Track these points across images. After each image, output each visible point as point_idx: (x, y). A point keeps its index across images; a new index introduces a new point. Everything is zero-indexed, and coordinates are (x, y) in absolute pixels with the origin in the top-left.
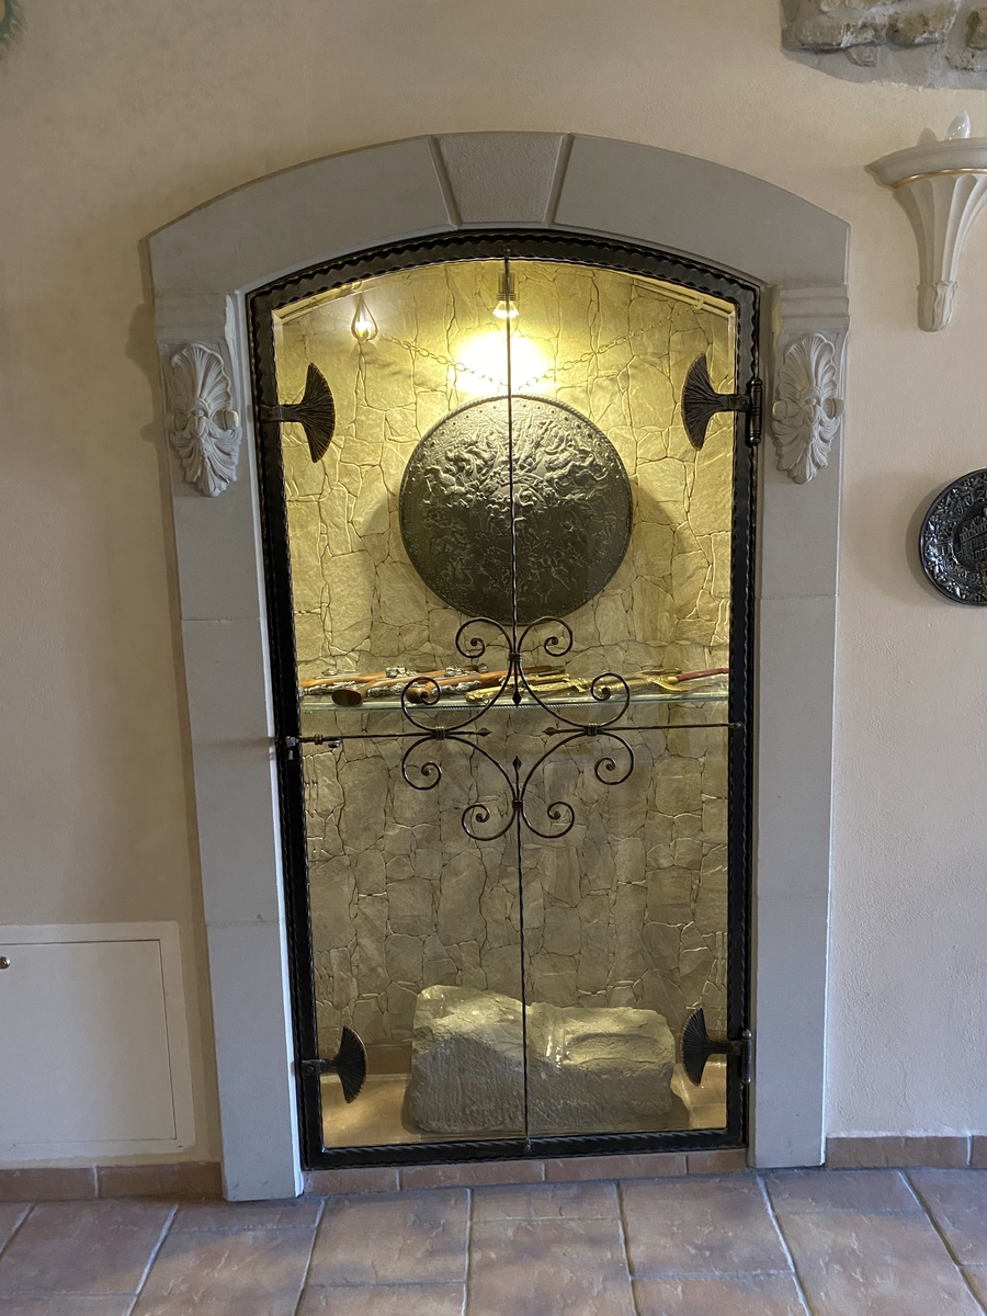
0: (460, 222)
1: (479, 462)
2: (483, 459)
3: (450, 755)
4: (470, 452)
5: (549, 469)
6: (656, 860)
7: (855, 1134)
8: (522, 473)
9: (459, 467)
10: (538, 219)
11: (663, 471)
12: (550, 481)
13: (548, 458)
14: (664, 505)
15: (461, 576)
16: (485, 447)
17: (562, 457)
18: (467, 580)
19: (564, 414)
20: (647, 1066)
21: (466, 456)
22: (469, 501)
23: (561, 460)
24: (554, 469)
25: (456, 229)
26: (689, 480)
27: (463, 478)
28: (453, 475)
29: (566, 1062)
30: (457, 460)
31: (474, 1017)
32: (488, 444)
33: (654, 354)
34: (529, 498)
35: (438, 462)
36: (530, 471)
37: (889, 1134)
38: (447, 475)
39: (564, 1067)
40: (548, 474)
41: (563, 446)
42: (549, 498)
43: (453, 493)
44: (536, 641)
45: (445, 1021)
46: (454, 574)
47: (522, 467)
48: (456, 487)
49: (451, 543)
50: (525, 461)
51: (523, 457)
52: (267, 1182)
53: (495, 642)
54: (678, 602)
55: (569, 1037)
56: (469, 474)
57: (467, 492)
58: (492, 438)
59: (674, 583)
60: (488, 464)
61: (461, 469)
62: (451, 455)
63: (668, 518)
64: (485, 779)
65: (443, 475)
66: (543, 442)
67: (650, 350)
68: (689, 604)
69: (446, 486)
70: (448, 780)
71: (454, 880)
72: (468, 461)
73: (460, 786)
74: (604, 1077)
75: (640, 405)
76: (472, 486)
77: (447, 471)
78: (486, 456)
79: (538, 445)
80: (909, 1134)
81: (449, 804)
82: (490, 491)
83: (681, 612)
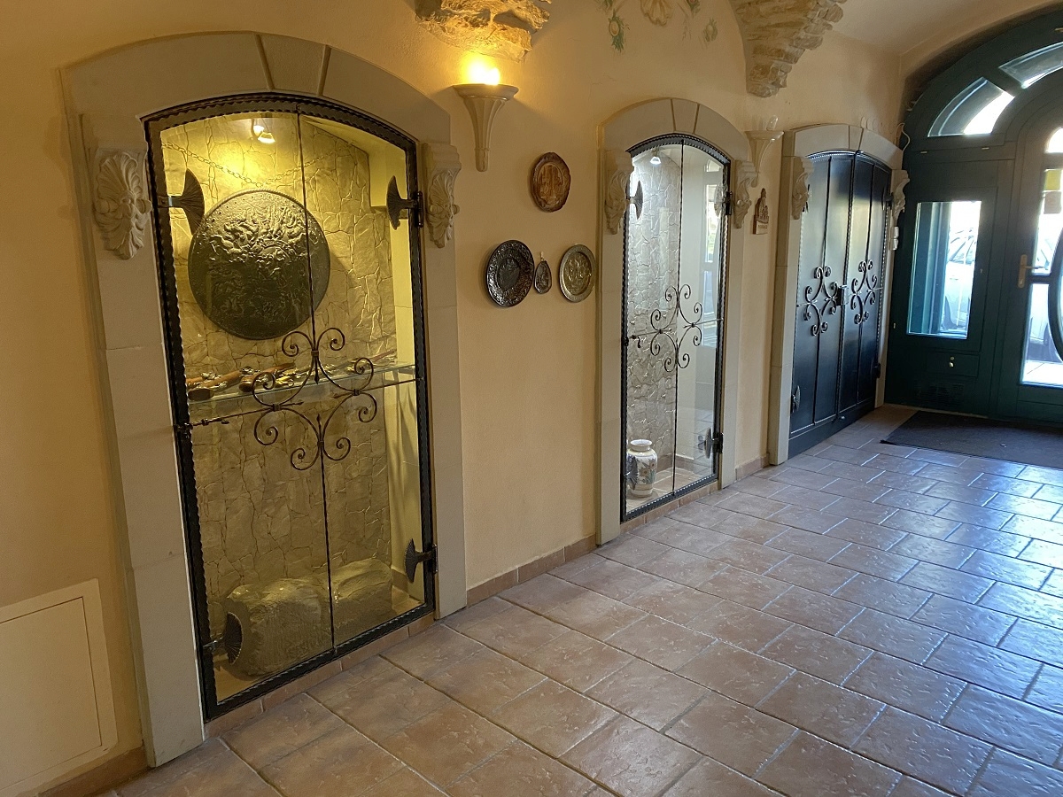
0: (273, 86)
1: (249, 233)
2: (252, 231)
3: (227, 432)
4: (242, 226)
5: (291, 237)
6: (350, 474)
7: (476, 585)
8: (276, 240)
9: (235, 236)
10: (314, 92)
11: (338, 239)
12: (291, 244)
13: (288, 230)
14: (340, 259)
15: (236, 309)
16: (251, 223)
17: (296, 230)
18: (240, 310)
19: (292, 204)
20: (382, 585)
21: (241, 228)
22: (244, 258)
23: (296, 232)
24: (292, 238)
25: (269, 91)
26: (352, 244)
27: (239, 243)
28: (232, 241)
29: (340, 598)
30: (234, 231)
31: (281, 592)
32: (253, 221)
33: (328, 169)
34: (281, 255)
35: (219, 232)
36: (280, 238)
37: (488, 579)
38: (228, 242)
39: (339, 601)
40: (290, 240)
41: (295, 223)
42: (292, 255)
43: (233, 253)
44: (276, 348)
45: (268, 598)
46: (231, 307)
47: (275, 236)
48: (234, 249)
49: (231, 286)
50: (277, 232)
51: (275, 230)
52: (183, 741)
53: (251, 352)
54: (352, 317)
55: (337, 585)
56: (242, 240)
57: (243, 252)
58: (255, 217)
59: (349, 306)
60: (255, 234)
61: (237, 237)
62: (228, 228)
63: (343, 267)
64: (250, 444)
65: (225, 241)
66: (284, 220)
67: (326, 166)
68: (358, 317)
69: (228, 249)
70: (226, 450)
71: (235, 517)
72: (241, 232)
73: (235, 453)
74: (361, 600)
75: (323, 199)
76: (245, 248)
77: (227, 238)
78: (254, 229)
79: (282, 222)
80: (496, 576)
81: (228, 466)
82: (258, 251)
83: (354, 322)
